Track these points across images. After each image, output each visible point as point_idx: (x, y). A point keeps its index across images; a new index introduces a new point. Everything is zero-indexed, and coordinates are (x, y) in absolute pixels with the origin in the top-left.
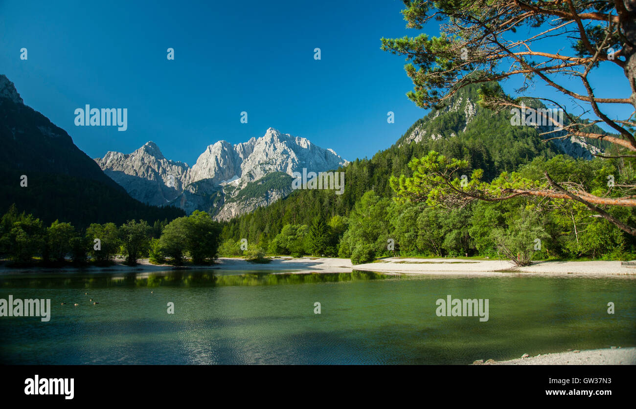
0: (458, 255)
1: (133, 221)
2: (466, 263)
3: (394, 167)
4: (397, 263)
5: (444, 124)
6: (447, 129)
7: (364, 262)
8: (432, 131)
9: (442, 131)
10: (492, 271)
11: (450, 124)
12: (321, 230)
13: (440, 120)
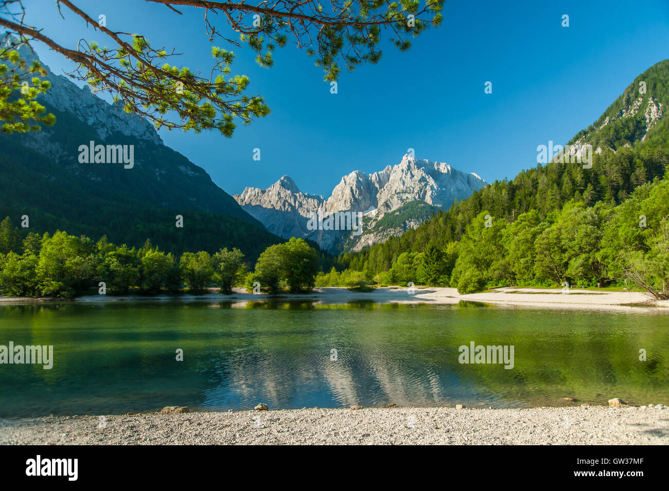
0: (589, 285)
1: (226, 249)
2: (589, 294)
3: (540, 187)
4: (508, 293)
5: (615, 134)
6: (618, 139)
7: (472, 292)
8: (597, 143)
9: (611, 142)
10: (618, 305)
11: (623, 133)
12: (435, 257)
13: (610, 129)
